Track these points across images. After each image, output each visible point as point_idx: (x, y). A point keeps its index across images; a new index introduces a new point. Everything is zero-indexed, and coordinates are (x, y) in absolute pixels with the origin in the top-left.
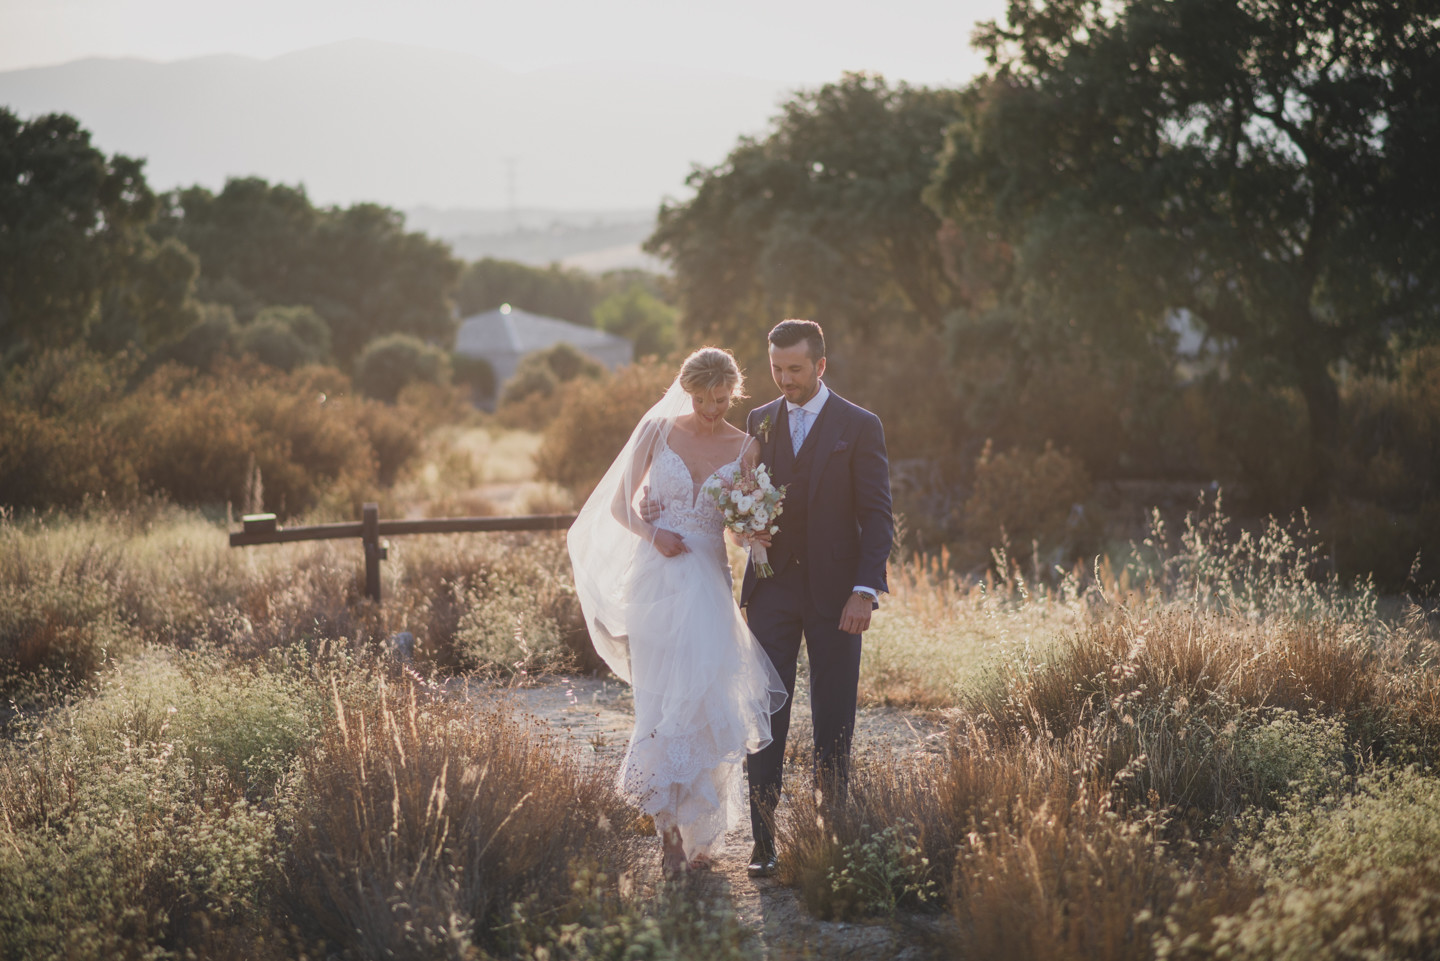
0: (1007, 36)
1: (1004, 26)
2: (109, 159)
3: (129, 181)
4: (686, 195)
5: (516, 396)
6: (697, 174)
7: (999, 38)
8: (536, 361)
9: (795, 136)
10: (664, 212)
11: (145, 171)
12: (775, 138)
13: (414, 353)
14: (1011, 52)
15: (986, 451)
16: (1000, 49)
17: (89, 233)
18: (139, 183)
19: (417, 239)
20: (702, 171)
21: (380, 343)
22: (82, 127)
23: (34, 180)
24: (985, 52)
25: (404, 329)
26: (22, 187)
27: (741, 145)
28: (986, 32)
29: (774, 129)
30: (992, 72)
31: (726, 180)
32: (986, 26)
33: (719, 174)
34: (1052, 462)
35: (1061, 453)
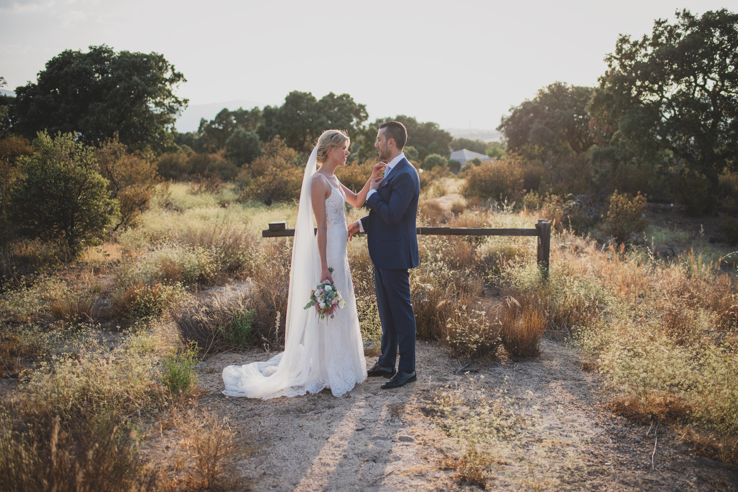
0: (615, 58)
1: (614, 54)
2: (357, 104)
3: (362, 110)
4: (509, 114)
5: (464, 170)
6: (512, 109)
7: (613, 59)
8: (469, 162)
9: (541, 98)
10: (503, 119)
11: (366, 108)
12: (535, 99)
13: (439, 159)
14: (616, 64)
15: (615, 194)
16: (613, 62)
17: (352, 123)
18: (365, 111)
19: (442, 131)
20: (514, 107)
21: (430, 156)
22: (351, 97)
23: (339, 110)
24: (607, 63)
25: (437, 153)
26: (335, 112)
27: (525, 101)
28: (609, 57)
29: (535, 96)
30: (609, 70)
31: (520, 110)
32: (609, 55)
33: (518, 108)
34: (640, 199)
35: (643, 196)
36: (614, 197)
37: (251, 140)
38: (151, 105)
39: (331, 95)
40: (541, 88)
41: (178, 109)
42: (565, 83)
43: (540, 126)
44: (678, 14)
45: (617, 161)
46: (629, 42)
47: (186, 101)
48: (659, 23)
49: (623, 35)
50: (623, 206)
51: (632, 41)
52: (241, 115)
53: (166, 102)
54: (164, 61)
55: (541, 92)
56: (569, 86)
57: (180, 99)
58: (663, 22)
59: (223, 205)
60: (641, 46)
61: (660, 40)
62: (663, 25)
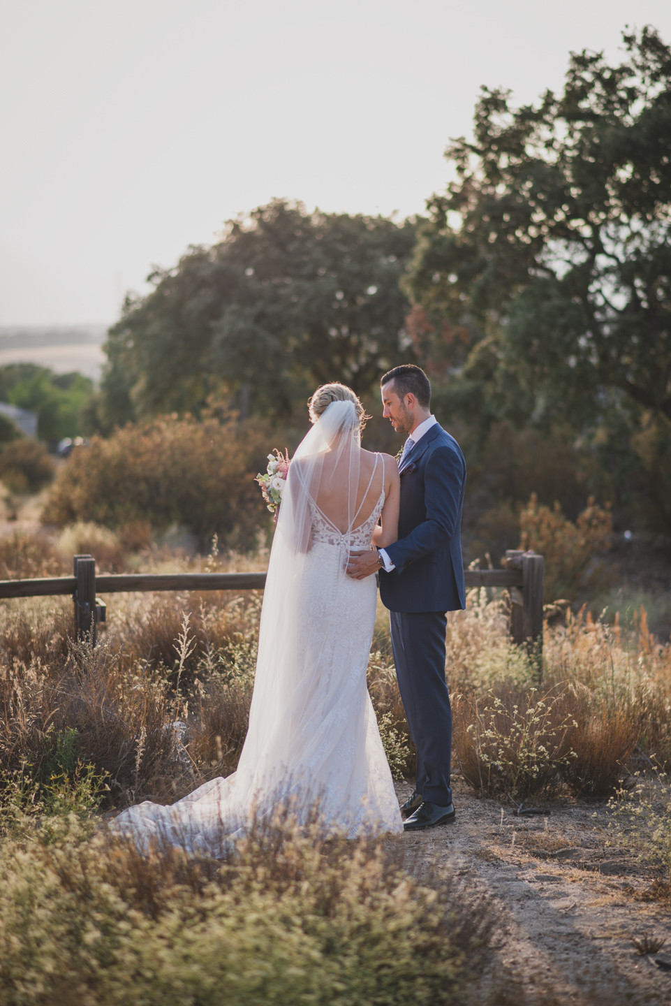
0: (474, 149)
1: (472, 140)
4: (146, 290)
6: (156, 274)
7: (467, 151)
10: (128, 303)
12: (218, 247)
14: (475, 163)
15: (530, 506)
16: (467, 161)
20: (160, 271)
24: (454, 164)
27: (190, 252)
28: (458, 145)
30: (458, 180)
31: (177, 280)
32: (457, 141)
33: (174, 274)
34: (594, 515)
35: (603, 508)
36: (531, 512)
40: (234, 217)
42: (299, 203)
43: (241, 325)
44: (629, 40)
45: (489, 421)
46: (506, 109)
48: (582, 61)
49: (491, 88)
50: (553, 533)
51: (515, 104)
55: (236, 228)
56: (308, 210)
58: (594, 60)
60: (539, 117)
61: (584, 105)
62: (591, 67)
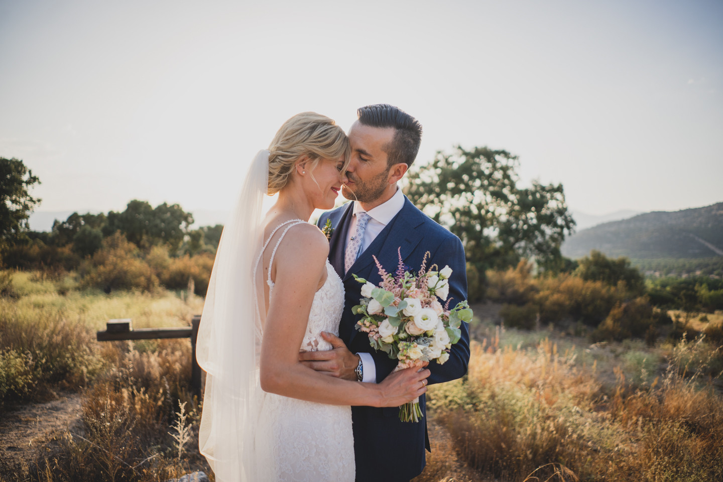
2: (186, 213)
3: (189, 217)
11: (193, 215)
17: (181, 227)
18: (192, 217)
22: (181, 207)
23: (171, 216)
26: (167, 217)
37: (96, 237)
38: (8, 203)
39: (165, 204)
41: (31, 207)
47: (39, 201)
52: (88, 218)
53: (22, 200)
54: (22, 166)
57: (34, 199)
59: (62, 292)
62: (441, 154)
